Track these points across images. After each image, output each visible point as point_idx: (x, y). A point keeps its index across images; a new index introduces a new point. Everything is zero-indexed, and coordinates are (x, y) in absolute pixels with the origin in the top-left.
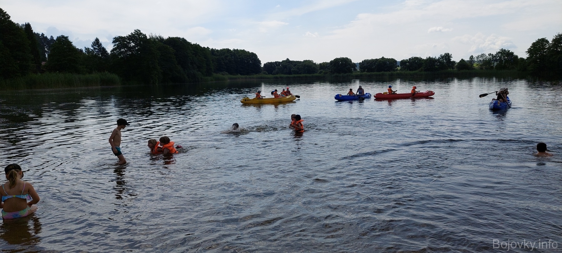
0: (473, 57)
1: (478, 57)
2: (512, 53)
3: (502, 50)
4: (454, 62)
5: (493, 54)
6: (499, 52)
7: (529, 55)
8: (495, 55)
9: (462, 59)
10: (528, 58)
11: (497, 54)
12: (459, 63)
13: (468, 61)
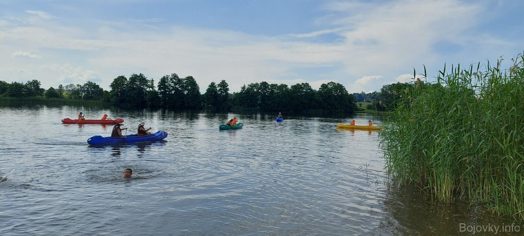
0: (62, 86)
1: (67, 87)
2: (98, 86)
3: (89, 82)
4: (43, 90)
5: (81, 86)
6: (87, 84)
7: (112, 89)
8: (83, 86)
9: (51, 87)
10: (111, 91)
11: (85, 85)
12: (48, 90)
13: (57, 89)
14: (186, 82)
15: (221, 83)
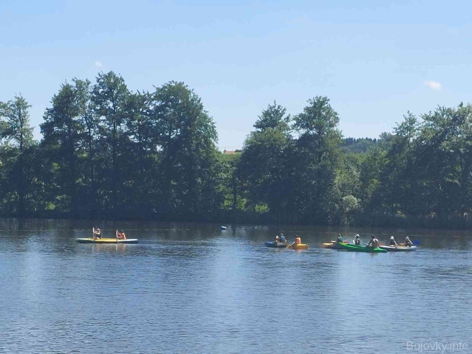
14: (158, 109)
15: (307, 109)
